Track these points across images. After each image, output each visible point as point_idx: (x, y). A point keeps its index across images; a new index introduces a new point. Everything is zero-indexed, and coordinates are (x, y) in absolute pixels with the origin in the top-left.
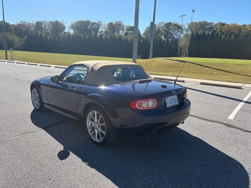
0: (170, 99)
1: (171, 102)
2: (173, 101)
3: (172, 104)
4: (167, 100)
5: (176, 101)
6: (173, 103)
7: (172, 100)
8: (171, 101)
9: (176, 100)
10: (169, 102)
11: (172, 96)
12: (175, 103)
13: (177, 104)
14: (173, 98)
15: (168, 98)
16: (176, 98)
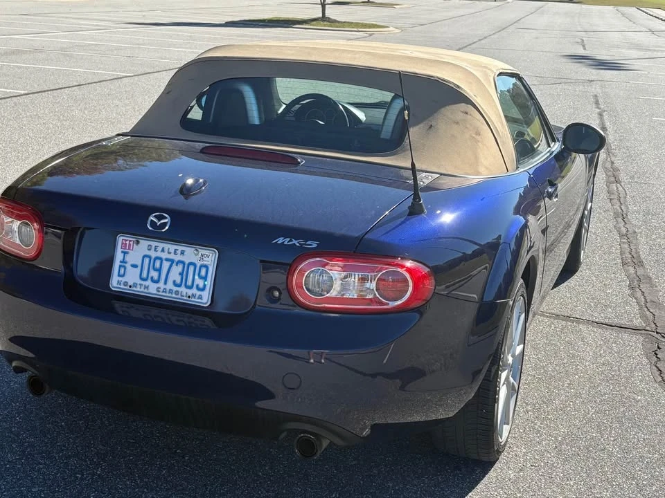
0: (153, 254)
1: (155, 274)
2: (175, 277)
3: (161, 285)
4: (125, 253)
6: (170, 286)
7: (166, 265)
8: (159, 270)
10: (135, 266)
11: (176, 247)
12: (183, 289)
13: (201, 299)
14: (178, 258)
15: (138, 243)
16: (206, 267)
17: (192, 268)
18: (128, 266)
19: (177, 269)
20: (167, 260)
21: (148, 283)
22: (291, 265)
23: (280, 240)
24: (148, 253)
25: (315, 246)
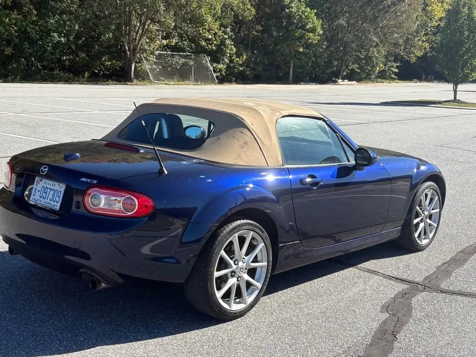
0: (46, 186)
1: (44, 195)
2: (51, 196)
3: (46, 200)
4: (37, 185)
5: (57, 199)
6: (48, 201)
7: (49, 190)
8: (46, 193)
9: (59, 197)
10: (39, 191)
11: (53, 183)
12: (52, 202)
13: (56, 206)
14: (53, 188)
15: (41, 180)
16: (61, 192)
17: (56, 192)
18: (37, 191)
19: (52, 192)
20: (49, 188)
21: (42, 199)
22: (85, 191)
23: (83, 179)
24: (44, 185)
25: (96, 182)
